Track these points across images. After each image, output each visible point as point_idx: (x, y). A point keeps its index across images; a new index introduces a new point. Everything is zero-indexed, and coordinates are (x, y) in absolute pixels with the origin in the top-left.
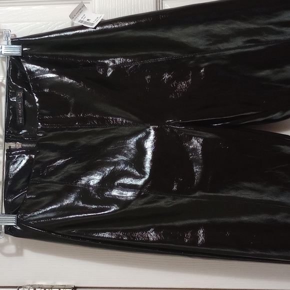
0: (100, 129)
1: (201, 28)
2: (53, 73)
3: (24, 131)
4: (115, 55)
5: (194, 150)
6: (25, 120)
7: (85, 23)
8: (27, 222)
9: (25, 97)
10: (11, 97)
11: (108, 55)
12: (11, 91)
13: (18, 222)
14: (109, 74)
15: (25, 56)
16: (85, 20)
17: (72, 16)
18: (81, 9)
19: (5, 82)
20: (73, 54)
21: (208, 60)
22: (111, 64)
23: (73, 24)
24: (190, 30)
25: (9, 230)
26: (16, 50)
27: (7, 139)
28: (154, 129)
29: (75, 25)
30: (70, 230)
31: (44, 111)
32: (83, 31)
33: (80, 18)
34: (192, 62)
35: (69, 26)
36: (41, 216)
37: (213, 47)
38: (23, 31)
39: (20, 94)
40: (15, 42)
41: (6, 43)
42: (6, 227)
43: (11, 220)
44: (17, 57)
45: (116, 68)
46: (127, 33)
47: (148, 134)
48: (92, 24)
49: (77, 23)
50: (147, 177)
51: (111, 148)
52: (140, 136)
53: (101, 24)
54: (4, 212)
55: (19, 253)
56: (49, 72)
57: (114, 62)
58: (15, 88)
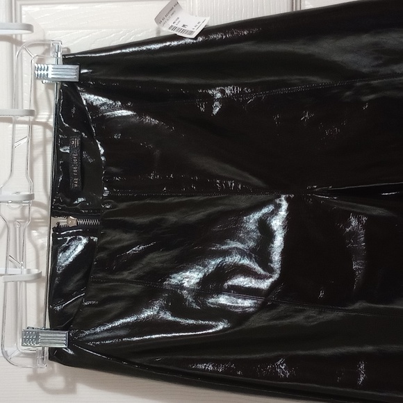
0: (202, 198)
1: (366, 39)
2: (128, 108)
3: (80, 200)
4: (225, 81)
5: (354, 234)
6: (82, 182)
7: (179, 30)
8: (84, 343)
9: (83, 146)
10: (62, 146)
11: (213, 82)
12: (61, 135)
13: (71, 342)
14: (216, 111)
15: (84, 83)
16: (180, 26)
17: (160, 19)
18: (173, 8)
19: (51, 122)
20: (158, 79)
21: (374, 90)
22: (219, 95)
23: (158, 32)
24: (349, 42)
25: (56, 355)
26: (71, 73)
27: (55, 212)
28: (288, 200)
29: (162, 34)
30: (152, 358)
31: (114, 169)
32: (175, 43)
33: (170, 23)
34: (348, 93)
35: (153, 35)
36: (106, 335)
37: (383, 70)
38: (81, 43)
39: (76, 142)
40: (69, 59)
41: (54, 61)
42: (51, 350)
43: (60, 340)
44: (71, 84)
45: (225, 101)
46: (247, 47)
47: (278, 207)
48: (191, 32)
49: (166, 31)
50: (276, 276)
51: (218, 228)
52: (265, 210)
53: (206, 32)
54: (48, 326)
55: (70, 389)
56: (121, 108)
57: (223, 92)
58: (68, 132)
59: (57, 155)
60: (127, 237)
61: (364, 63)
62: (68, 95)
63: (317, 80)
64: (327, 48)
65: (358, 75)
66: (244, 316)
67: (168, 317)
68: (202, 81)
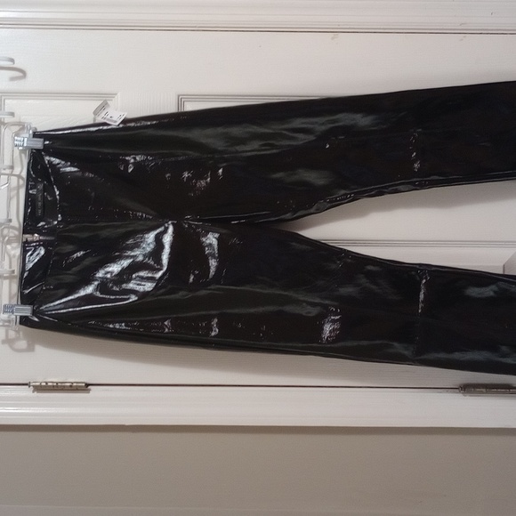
0: (120, 223)
1: (220, 130)
3: (42, 223)
4: (136, 152)
5: (210, 245)
6: (43, 212)
7: (108, 120)
8: (43, 313)
9: (45, 190)
10: (31, 189)
11: (128, 152)
13: (34, 313)
14: (130, 170)
16: (108, 117)
17: (96, 113)
18: (104, 106)
19: (24, 174)
20: (94, 149)
21: (225, 160)
22: (132, 161)
23: (95, 120)
24: (209, 131)
25: (24, 321)
26: (39, 144)
28: (173, 224)
29: (97, 122)
31: (65, 204)
32: (105, 128)
33: (103, 115)
34: (210, 162)
35: (92, 122)
38: (44, 125)
39: (40, 187)
40: (36, 135)
41: (27, 135)
42: (21, 317)
43: (27, 311)
44: (37, 150)
45: (136, 164)
46: (150, 132)
47: (166, 229)
48: (115, 122)
49: (99, 120)
50: (165, 269)
51: (130, 241)
53: (125, 121)
54: (19, 303)
56: (70, 166)
57: (135, 158)
58: (35, 180)
59: (28, 195)
60: (70, 248)
61: (219, 145)
62: (36, 158)
63: (193, 154)
64: (196, 135)
65: (215, 151)
66: (146, 294)
67: (98, 294)
68: (122, 152)
